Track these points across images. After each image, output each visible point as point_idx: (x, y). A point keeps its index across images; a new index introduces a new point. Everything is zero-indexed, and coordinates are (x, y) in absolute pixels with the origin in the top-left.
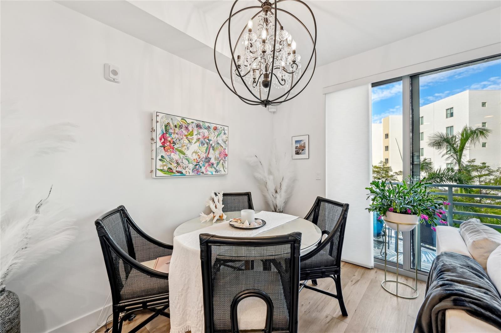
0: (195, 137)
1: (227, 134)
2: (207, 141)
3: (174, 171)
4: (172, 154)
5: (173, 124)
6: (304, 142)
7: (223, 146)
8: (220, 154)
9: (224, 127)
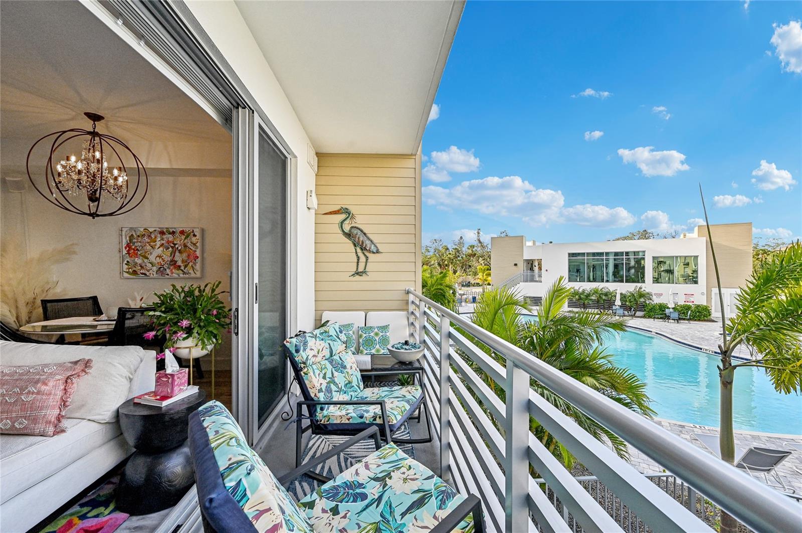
0: (158, 244)
1: (198, 235)
2: (172, 245)
3: (139, 273)
4: (136, 259)
5: (136, 234)
7: (192, 248)
8: (189, 256)
9: (194, 229)
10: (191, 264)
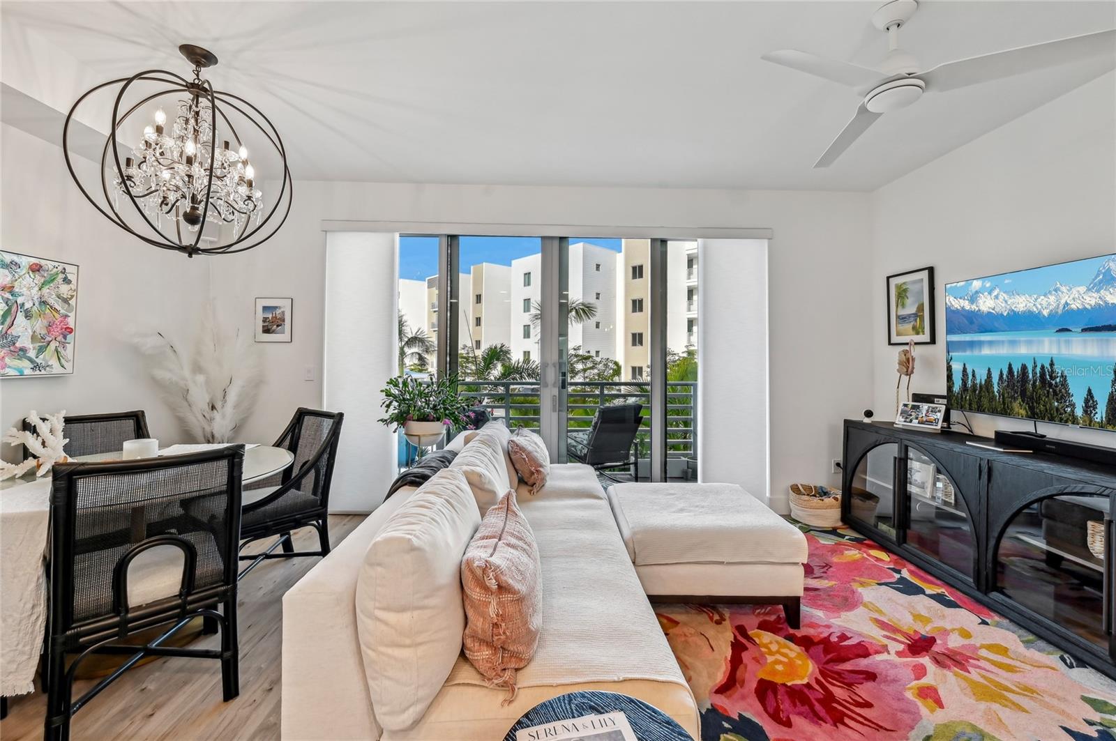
1: (74, 282)
2: (8, 296)
6: (282, 310)
7: (58, 308)
8: (50, 326)
9: (66, 266)
10: (53, 345)
